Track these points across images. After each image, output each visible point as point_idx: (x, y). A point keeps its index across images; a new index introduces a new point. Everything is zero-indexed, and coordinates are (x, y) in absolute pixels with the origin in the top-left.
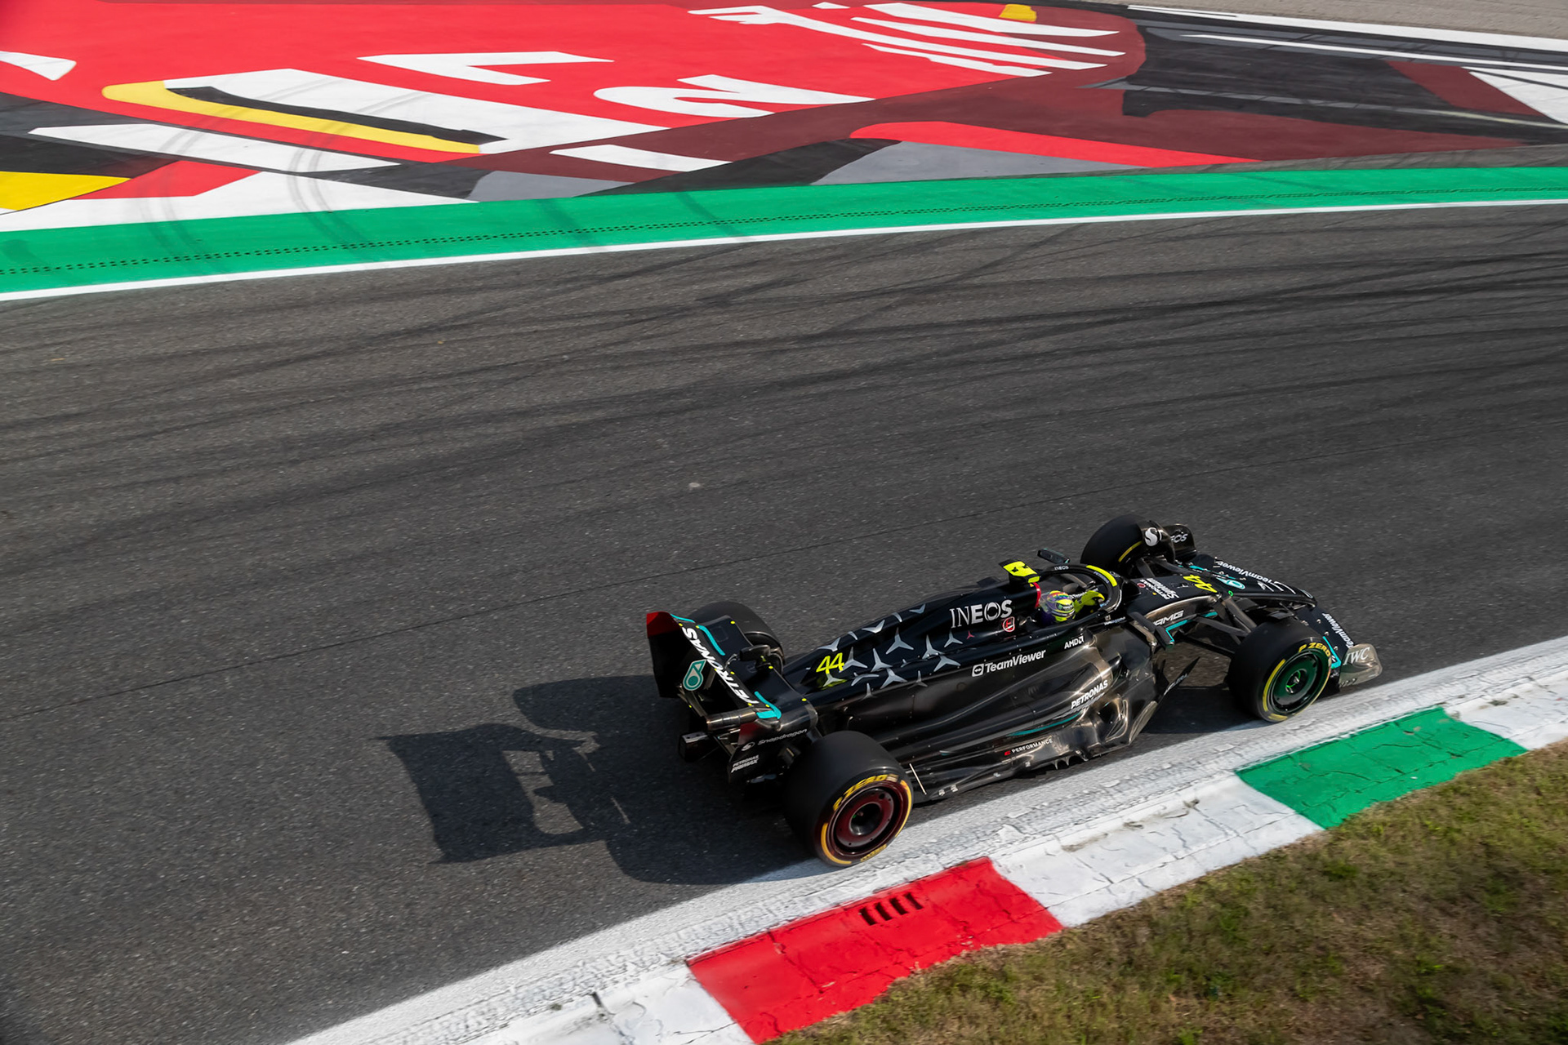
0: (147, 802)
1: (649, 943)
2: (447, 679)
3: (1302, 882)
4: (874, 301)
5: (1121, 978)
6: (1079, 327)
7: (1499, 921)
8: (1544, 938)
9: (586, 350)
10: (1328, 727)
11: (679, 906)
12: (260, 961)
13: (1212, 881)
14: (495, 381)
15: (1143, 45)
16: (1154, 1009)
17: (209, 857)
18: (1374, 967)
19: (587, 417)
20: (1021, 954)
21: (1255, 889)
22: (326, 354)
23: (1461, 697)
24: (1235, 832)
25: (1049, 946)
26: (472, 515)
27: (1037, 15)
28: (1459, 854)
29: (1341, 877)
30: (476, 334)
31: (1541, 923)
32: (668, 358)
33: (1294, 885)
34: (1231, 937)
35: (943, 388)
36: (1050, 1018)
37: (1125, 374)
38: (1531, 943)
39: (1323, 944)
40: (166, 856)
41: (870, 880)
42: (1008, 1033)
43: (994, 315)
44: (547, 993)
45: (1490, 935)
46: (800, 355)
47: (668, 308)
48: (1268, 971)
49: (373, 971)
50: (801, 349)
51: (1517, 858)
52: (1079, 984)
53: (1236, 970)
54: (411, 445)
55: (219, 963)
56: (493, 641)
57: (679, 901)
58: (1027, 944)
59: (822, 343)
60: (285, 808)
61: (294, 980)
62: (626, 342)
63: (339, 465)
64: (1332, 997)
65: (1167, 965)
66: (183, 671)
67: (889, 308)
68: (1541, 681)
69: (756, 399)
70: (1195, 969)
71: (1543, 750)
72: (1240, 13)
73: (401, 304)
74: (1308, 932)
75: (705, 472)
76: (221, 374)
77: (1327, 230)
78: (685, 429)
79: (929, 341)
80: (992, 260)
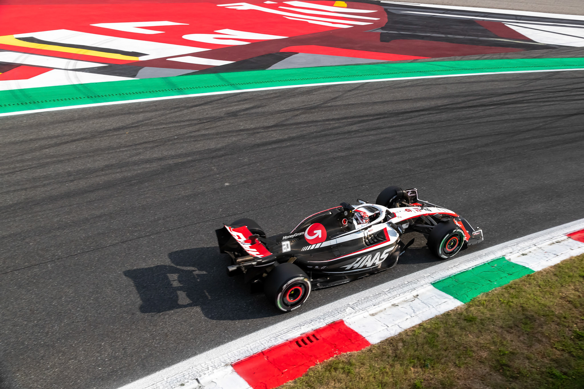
0: (20, 315)
1: (217, 358)
2: (135, 262)
3: (457, 323)
4: (291, 113)
5: (393, 362)
6: (368, 121)
7: (528, 334)
8: (544, 340)
9: (183, 134)
10: (464, 266)
11: (228, 344)
12: (67, 374)
13: (425, 325)
14: (149, 147)
15: (387, 15)
16: (406, 373)
17: (45, 335)
18: (484, 353)
19: (184, 160)
20: (356, 355)
21: (440, 327)
22: (83, 139)
23: (511, 253)
24: (432, 306)
25: (366, 352)
26: (142, 199)
27: (347, 5)
28: (513, 311)
29: (471, 321)
30: (140, 129)
31: (542, 334)
32: (214, 137)
33: (454, 324)
34: (432, 345)
35: (318, 145)
36: (368, 379)
37: (385, 138)
38: (539, 342)
39: (465, 346)
40: (27, 335)
41: (299, 330)
42: (352, 385)
43: (336, 117)
44: (179, 380)
45: (525, 340)
46: (264, 134)
47: (214, 118)
48: (446, 357)
49: (111, 375)
50: (265, 132)
51: (533, 311)
52: (378, 365)
53: (435, 357)
54: (117, 172)
55: (50, 376)
56: (152, 246)
57: (227, 342)
58: (358, 351)
59: (273, 129)
60: (74, 314)
61: (81, 380)
62: (198, 131)
63: (90, 181)
64: (469, 365)
65: (409, 357)
66: (32, 263)
67: (297, 115)
68: (539, 246)
69: (248, 151)
70: (420, 357)
71: (541, 271)
72: (422, 3)
73: (111, 119)
74: (460, 342)
75: (231, 179)
76: (42, 148)
77: (456, 83)
78: (222, 163)
79: (313, 127)
80: (334, 97)
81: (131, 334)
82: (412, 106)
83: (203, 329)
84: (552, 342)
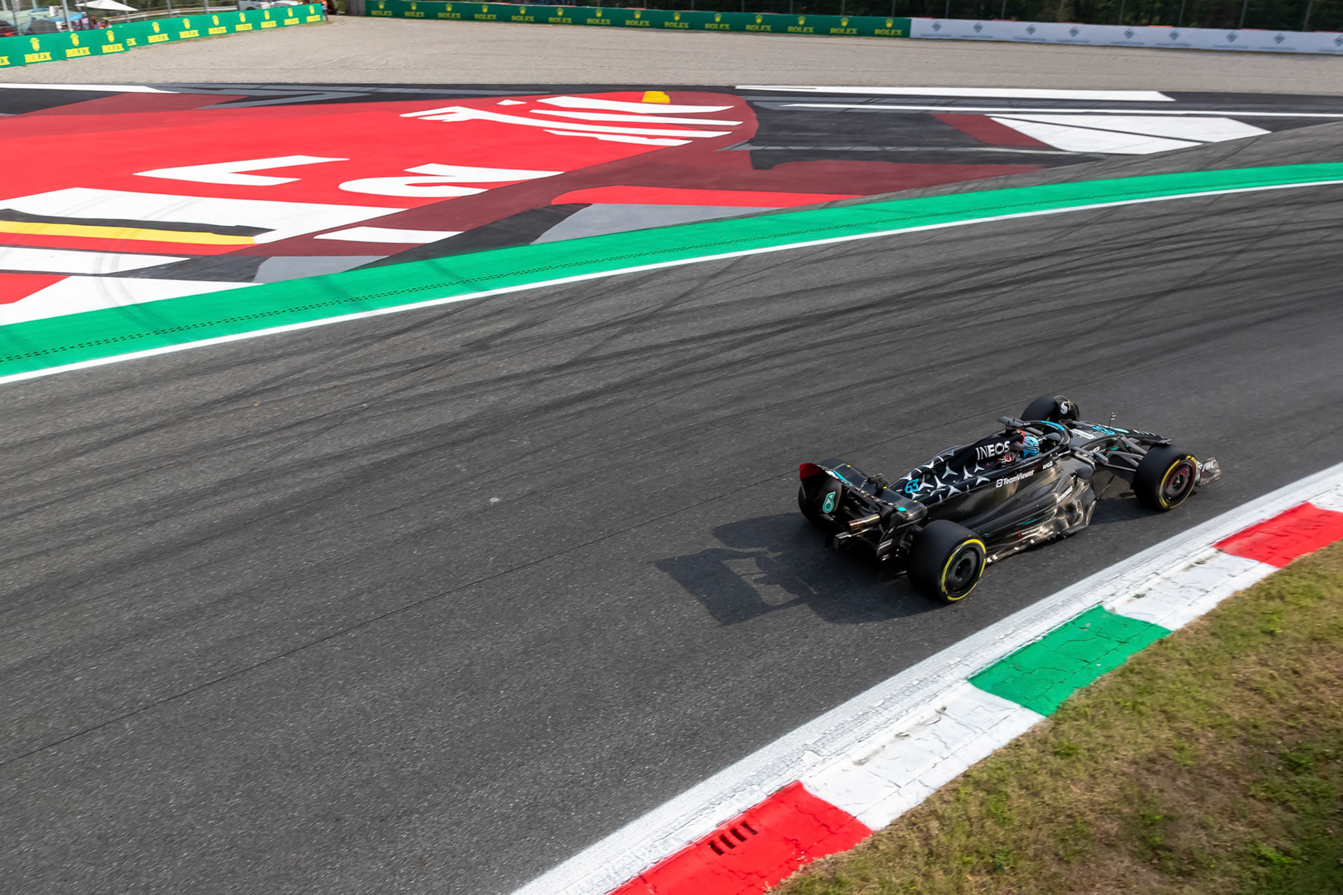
0: (74, 851)
2: (323, 696)
3: (1041, 763)
4: (602, 332)
5: (927, 867)
6: (763, 336)
7: (1190, 772)
8: (1225, 781)
9: (380, 397)
10: (1026, 633)
11: (561, 866)
13: (975, 773)
14: (310, 432)
15: (754, 115)
18: (1112, 825)
19: (394, 454)
20: (846, 860)
21: (1008, 775)
22: (159, 426)
23: (1113, 595)
24: (981, 729)
25: (866, 850)
26: (314, 549)
27: (670, 98)
29: (1068, 755)
30: (285, 394)
31: (1219, 769)
32: (449, 397)
33: (1036, 767)
34: (1001, 818)
35: (672, 397)
37: (807, 370)
38: (1218, 787)
39: (1069, 812)
41: (711, 816)
43: (697, 334)
45: (1186, 784)
46: (554, 382)
47: (439, 356)
48: (1035, 842)
50: (555, 377)
52: (897, 878)
53: (1012, 846)
54: (250, 495)
56: (356, 656)
57: (561, 861)
58: (849, 851)
59: (569, 371)
60: (203, 836)
62: (411, 387)
63: (190, 520)
64: (1089, 856)
65: (959, 851)
66: (86, 725)
67: (615, 337)
68: (1165, 575)
69: (528, 423)
70: (981, 850)
72: (818, 85)
73: (216, 376)
74: (1056, 804)
75: (501, 488)
76: (69, 454)
77: (924, 244)
78: (476, 454)
79: (652, 361)
80: (685, 291)
81: (341, 868)
82: (846, 299)
83: (500, 837)
84: (1243, 783)
